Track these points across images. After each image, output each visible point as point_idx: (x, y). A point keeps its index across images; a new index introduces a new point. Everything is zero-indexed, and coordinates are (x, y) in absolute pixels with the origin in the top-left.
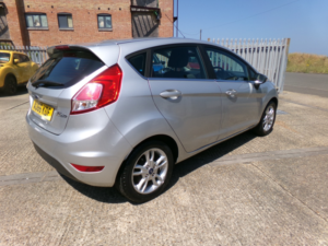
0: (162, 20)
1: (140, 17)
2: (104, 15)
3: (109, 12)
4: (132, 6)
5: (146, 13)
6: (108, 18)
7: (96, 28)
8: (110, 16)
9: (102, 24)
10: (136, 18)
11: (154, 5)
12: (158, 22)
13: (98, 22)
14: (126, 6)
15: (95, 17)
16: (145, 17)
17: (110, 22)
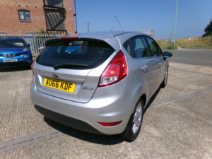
0: (66, 16)
1: (51, 13)
2: (24, 11)
3: (28, 9)
4: (45, 6)
5: (55, 11)
6: (27, 13)
7: (17, 19)
8: (28, 11)
9: (22, 17)
10: (48, 14)
11: (60, 5)
12: (64, 17)
13: (19, 16)
14: (40, 5)
15: (17, 12)
16: (54, 13)
17: (29, 16)
